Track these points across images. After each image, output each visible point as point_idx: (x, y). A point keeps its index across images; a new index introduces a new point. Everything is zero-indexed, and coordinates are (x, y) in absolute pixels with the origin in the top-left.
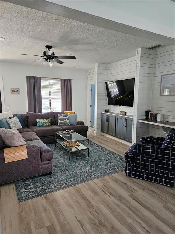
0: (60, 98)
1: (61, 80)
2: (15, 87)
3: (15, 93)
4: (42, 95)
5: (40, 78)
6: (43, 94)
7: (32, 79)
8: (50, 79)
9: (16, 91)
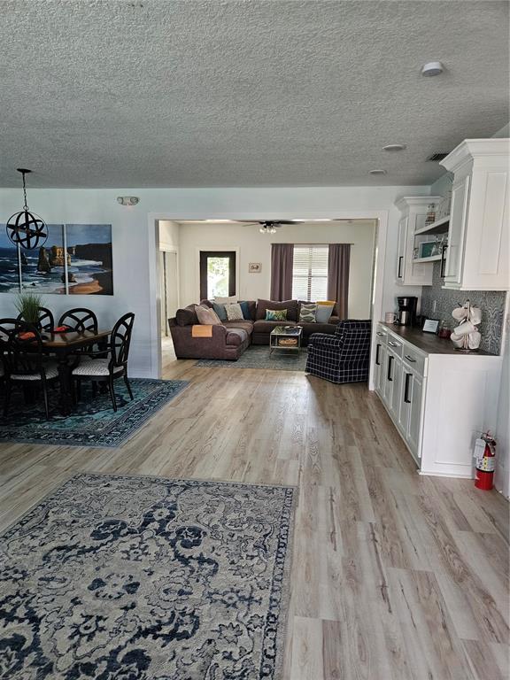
0: (327, 279)
1: (330, 245)
2: (256, 261)
3: (255, 270)
4: (294, 274)
5: (292, 246)
6: (296, 271)
7: (279, 248)
8: (311, 245)
9: (256, 268)
